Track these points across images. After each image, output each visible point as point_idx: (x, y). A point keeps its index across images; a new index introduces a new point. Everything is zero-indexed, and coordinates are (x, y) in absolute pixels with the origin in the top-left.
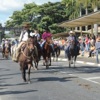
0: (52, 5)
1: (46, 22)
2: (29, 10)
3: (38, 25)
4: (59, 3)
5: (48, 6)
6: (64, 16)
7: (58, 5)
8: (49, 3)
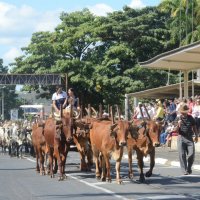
0: (134, 14)
1: (117, 60)
2: (73, 28)
3: (98, 68)
4: (152, 9)
5: (124, 19)
6: (165, 44)
7: (150, 15)
8: (127, 9)
